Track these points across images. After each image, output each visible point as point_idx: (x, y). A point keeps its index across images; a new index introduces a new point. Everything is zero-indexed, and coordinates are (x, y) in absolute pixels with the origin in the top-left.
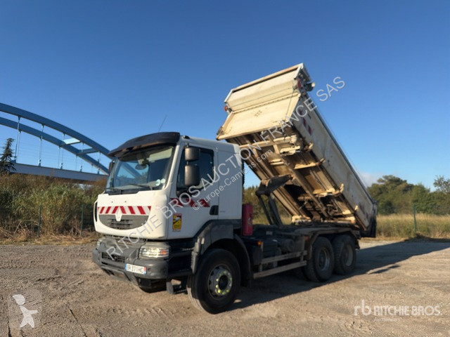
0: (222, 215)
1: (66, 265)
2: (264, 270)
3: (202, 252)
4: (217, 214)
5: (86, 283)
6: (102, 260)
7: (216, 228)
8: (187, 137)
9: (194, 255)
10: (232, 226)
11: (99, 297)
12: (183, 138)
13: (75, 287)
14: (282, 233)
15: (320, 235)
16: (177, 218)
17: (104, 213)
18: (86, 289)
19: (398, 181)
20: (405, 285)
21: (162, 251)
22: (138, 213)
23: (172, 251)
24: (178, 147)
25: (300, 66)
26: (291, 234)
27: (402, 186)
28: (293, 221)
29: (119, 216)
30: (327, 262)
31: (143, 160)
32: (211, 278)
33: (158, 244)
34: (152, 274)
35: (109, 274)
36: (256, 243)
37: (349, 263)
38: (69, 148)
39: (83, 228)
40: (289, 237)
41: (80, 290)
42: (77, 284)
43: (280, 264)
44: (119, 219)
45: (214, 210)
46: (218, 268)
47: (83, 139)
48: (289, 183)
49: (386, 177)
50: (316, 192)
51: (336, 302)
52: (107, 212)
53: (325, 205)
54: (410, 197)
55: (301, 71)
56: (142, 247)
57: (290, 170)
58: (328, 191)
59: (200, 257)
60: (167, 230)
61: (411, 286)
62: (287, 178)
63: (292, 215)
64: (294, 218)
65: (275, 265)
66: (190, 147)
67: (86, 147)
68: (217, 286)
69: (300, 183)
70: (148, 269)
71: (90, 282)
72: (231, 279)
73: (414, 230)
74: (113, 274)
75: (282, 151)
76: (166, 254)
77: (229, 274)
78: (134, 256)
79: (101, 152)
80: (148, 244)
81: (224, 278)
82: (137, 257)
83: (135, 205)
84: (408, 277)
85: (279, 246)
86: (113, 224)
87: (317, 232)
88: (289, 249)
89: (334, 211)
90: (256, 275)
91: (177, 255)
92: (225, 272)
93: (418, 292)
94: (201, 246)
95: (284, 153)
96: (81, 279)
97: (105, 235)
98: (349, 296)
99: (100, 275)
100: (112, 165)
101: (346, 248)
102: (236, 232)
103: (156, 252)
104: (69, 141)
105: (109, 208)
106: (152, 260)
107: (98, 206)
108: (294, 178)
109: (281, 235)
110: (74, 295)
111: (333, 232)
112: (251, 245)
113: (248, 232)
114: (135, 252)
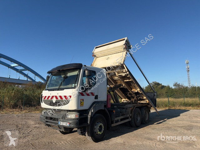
0: (99, 99)
1: (20, 123)
2: (115, 123)
3: (92, 116)
4: (97, 99)
5: (33, 131)
6: (46, 120)
7: (97, 105)
8: (85, 66)
9: (89, 117)
10: (103, 104)
11: (42, 137)
12: (83, 66)
13: (28, 133)
14: (121, 107)
15: (136, 107)
16: (82, 101)
17: (46, 99)
18: (34, 133)
19: (158, 84)
20: (170, 128)
21: (76, 115)
22: (64, 99)
23: (80, 115)
24: (82, 70)
25: (126, 38)
26: (124, 107)
27: (160, 86)
28: (122, 101)
29: (54, 100)
30: (139, 119)
31: (64, 76)
32: (95, 127)
33: (74, 112)
34: (72, 126)
35: (49, 126)
36: (112, 111)
37: (147, 119)
38: (13, 68)
39: (24, 105)
40: (123, 108)
41: (31, 134)
42: (29, 131)
43: (122, 120)
44: (54, 102)
45: (96, 97)
46: (98, 122)
47: (20, 64)
48: (122, 87)
49: (153, 82)
50: (133, 90)
51: (146, 136)
52: (48, 98)
53: (136, 95)
54: (164, 91)
55: (126, 41)
56: (67, 114)
57: (122, 82)
58: (137, 90)
59: (91, 118)
60: (78, 106)
61: (173, 128)
62: (121, 85)
63: (122, 99)
64: (123, 100)
65: (120, 120)
66: (87, 70)
67: (22, 68)
68: (98, 130)
69: (126, 87)
70: (70, 124)
71: (35, 130)
72: (103, 127)
73: (168, 104)
74: (50, 126)
75: (119, 75)
76: (78, 117)
77: (103, 125)
78: (62, 118)
79: (28, 70)
80: (69, 112)
81: (101, 127)
82: (64, 118)
83: (63, 95)
84: (170, 124)
85: (120, 112)
86: (51, 104)
87: (135, 106)
88: (125, 114)
89: (140, 97)
90: (113, 125)
91: (82, 117)
92: (101, 124)
93: (177, 131)
94: (92, 113)
95: (120, 75)
96: (30, 129)
97: (46, 109)
98: (150, 133)
99: (38, 127)
100: (48, 77)
101: (145, 113)
102: (105, 106)
103: (73, 116)
104: (14, 65)
105: (49, 97)
106: (71, 119)
107: (43, 96)
108: (124, 85)
109: (120, 107)
110: (29, 137)
111: (141, 106)
112: (111, 112)
113: (109, 106)
114: (63, 116)
